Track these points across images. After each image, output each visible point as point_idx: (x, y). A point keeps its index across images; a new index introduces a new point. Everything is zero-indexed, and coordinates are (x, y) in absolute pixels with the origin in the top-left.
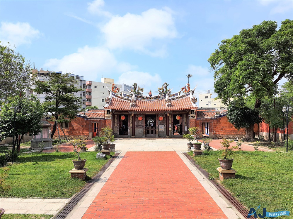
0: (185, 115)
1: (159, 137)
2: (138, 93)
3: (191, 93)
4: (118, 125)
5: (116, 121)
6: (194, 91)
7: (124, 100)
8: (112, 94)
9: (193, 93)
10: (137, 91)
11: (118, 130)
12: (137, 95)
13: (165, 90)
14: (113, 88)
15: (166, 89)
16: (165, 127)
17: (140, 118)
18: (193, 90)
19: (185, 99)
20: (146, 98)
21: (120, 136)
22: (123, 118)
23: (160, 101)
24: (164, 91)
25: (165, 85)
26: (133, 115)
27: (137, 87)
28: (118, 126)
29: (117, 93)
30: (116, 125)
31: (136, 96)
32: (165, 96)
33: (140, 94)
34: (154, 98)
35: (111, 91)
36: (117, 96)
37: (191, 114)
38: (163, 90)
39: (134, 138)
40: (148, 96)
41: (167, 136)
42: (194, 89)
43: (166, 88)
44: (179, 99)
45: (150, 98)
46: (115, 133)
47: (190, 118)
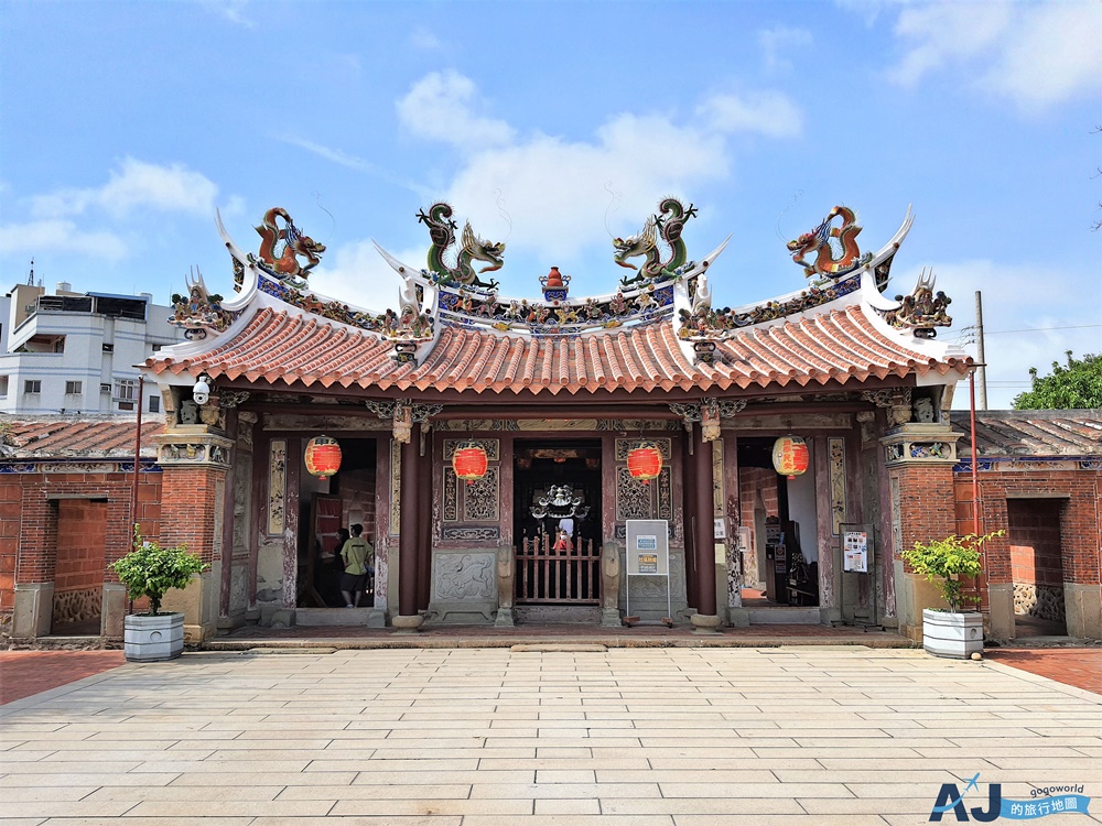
0: (832, 442)
1: (629, 625)
2: (463, 274)
3: (868, 280)
4: (287, 525)
5: (273, 493)
6: (887, 263)
7: (353, 330)
8: (262, 284)
9: (881, 278)
10: (450, 258)
11: (287, 567)
12: (456, 292)
13: (666, 254)
14: (268, 236)
15: (678, 248)
16: (672, 536)
17: (469, 462)
18: (880, 254)
19: (827, 318)
20: (526, 312)
21: (308, 616)
22: (322, 459)
23: (627, 335)
24: (657, 260)
25: (669, 217)
26: (402, 432)
27: (458, 234)
28: (290, 534)
29: (298, 279)
30: (275, 526)
31: (446, 301)
32: (666, 296)
33: (477, 282)
34: (583, 313)
35: (250, 257)
36: (293, 299)
37: (914, 419)
38: (654, 252)
39: (420, 630)
40: (538, 299)
41: (697, 618)
42: (890, 246)
43: (673, 235)
44: (778, 323)
45: (552, 314)
46: (260, 587)
47: (907, 457)
